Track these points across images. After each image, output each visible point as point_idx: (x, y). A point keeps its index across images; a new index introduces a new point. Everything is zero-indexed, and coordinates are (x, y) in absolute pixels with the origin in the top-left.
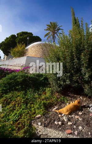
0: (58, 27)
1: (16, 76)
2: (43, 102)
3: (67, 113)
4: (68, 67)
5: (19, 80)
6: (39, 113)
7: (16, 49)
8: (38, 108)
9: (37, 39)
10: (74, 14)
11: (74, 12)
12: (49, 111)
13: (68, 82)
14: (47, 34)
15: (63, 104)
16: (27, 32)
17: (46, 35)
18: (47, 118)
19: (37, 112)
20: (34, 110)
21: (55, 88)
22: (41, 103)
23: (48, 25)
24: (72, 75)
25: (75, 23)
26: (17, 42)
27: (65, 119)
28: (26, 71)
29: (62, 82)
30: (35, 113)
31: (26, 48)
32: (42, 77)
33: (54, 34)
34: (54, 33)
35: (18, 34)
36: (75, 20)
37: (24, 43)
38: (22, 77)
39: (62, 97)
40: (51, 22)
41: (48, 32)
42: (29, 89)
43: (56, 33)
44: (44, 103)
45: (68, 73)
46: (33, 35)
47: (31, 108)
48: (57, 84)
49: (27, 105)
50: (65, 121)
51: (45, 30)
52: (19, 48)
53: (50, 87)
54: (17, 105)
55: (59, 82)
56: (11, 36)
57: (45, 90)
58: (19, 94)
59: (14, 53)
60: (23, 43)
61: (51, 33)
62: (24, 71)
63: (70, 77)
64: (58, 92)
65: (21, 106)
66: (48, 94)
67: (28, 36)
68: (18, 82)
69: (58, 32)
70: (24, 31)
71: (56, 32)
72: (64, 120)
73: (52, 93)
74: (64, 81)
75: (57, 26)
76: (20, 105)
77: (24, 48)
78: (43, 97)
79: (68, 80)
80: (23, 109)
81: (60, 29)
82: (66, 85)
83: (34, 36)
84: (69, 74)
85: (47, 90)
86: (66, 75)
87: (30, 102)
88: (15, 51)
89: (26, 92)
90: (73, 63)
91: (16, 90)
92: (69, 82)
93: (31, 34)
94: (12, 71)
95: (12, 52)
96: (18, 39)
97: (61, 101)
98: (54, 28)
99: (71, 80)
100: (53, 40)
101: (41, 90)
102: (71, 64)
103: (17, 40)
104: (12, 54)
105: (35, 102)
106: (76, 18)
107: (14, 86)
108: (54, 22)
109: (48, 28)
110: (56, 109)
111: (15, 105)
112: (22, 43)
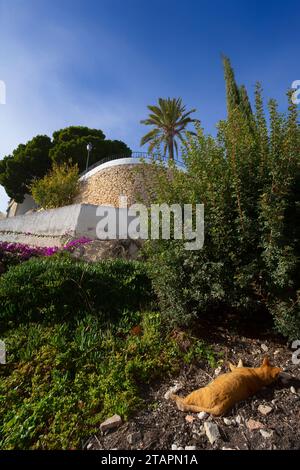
0: (183, 113)
1: (42, 270)
2: (129, 364)
3: (216, 409)
4: (215, 241)
5: (49, 284)
6: (113, 410)
7: (48, 182)
8: (112, 390)
9: (119, 150)
10: (231, 74)
11: (231, 70)
12: (152, 401)
13: (217, 292)
14: (151, 134)
15: (201, 371)
16: (86, 129)
17: (146, 139)
18: (142, 427)
19: (106, 404)
20: (97, 396)
21: (175, 312)
22: (121, 368)
23: (151, 109)
24: (230, 268)
25: (237, 102)
26: (53, 158)
27: (208, 434)
28: (76, 254)
29: (198, 292)
30: (99, 408)
31: (81, 179)
32: (129, 274)
33: (171, 136)
34: (172, 132)
35: (56, 135)
36: (237, 92)
37: (73, 163)
38: (61, 274)
39: (200, 344)
40: (161, 100)
41: (152, 127)
42: (82, 317)
43: (177, 132)
44: (134, 366)
45: (217, 261)
46: (104, 137)
47: (85, 387)
48: (182, 297)
49: (72, 377)
50: (211, 441)
51: (142, 122)
52: (59, 177)
53: (157, 310)
54: (36, 378)
55: (186, 291)
56: (34, 139)
57: (140, 319)
58: (47, 335)
59: (42, 195)
60: (70, 160)
61: (162, 132)
62: (72, 252)
63: (223, 275)
64: (183, 328)
65: (50, 379)
66: (149, 335)
67: (87, 141)
68: (47, 290)
69: (183, 128)
70: (76, 125)
71: (177, 128)
72: (205, 436)
73: (163, 330)
74: (206, 289)
75: (179, 110)
76: (46, 378)
77: (74, 179)
78: (132, 345)
79: (216, 286)
80: (58, 394)
81: (189, 120)
82: (212, 303)
83: (109, 141)
84: (221, 264)
85: (145, 319)
86: (209, 266)
87: (85, 363)
88: (44, 187)
89: (73, 327)
90: (234, 226)
91: (38, 318)
92: (223, 293)
93: (99, 134)
94: (29, 253)
95: (34, 191)
96: (57, 150)
97: (194, 361)
98: (170, 118)
99: (228, 286)
100: (168, 154)
101: (126, 320)
102: (226, 230)
103: (53, 154)
104: (34, 196)
105: (102, 364)
106: (239, 88)
107: (31, 306)
108: (172, 100)
109: (151, 116)
110: (178, 393)
111: (29, 376)
112: (67, 162)
